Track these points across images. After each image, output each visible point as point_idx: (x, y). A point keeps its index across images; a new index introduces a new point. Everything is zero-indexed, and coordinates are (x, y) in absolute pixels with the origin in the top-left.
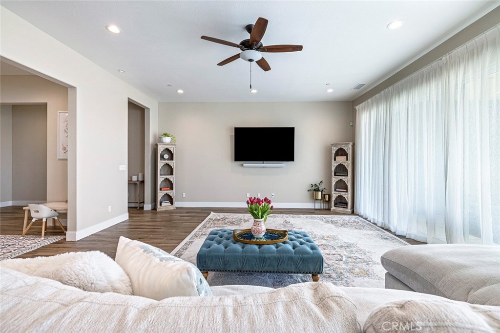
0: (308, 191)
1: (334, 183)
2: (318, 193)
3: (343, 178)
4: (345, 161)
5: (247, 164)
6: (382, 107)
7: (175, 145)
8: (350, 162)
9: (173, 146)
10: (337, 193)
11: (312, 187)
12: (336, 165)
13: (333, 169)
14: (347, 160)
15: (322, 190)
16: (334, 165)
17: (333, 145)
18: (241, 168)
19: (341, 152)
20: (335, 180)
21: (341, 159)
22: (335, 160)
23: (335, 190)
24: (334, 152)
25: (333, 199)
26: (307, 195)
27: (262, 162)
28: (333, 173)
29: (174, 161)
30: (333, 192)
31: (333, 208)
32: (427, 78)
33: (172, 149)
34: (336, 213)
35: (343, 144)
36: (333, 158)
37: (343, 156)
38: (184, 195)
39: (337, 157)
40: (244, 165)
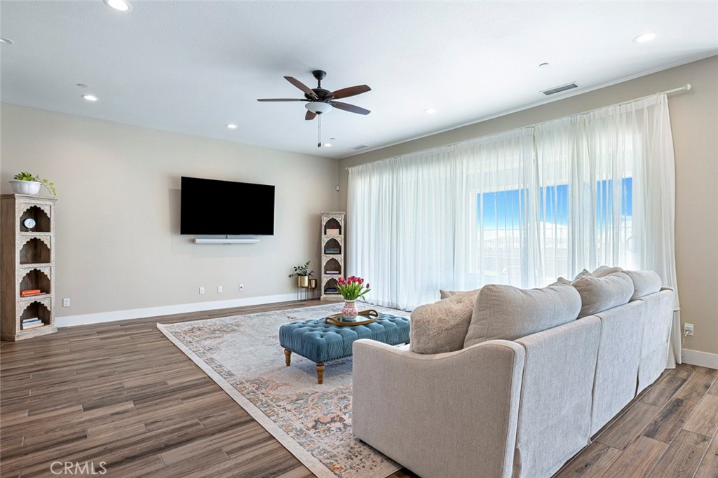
0: (290, 276)
1: (324, 263)
2: (304, 279)
3: (337, 257)
4: (338, 235)
5: (201, 240)
7: (53, 200)
8: (342, 236)
9: (51, 203)
10: (328, 276)
11: (296, 270)
12: (327, 240)
13: (323, 245)
14: (340, 233)
15: (310, 274)
16: (325, 240)
17: (323, 214)
18: (191, 246)
19: (333, 224)
20: (325, 259)
21: (333, 233)
22: (325, 233)
23: (325, 273)
24: (325, 224)
25: (323, 284)
26: (287, 282)
27: (224, 236)
28: (323, 251)
29: (51, 234)
30: (323, 275)
31: (323, 296)
33: (48, 208)
34: (327, 302)
35: (336, 214)
36: (323, 231)
37: (335, 228)
38: (67, 302)
39: (327, 230)
40: (197, 240)
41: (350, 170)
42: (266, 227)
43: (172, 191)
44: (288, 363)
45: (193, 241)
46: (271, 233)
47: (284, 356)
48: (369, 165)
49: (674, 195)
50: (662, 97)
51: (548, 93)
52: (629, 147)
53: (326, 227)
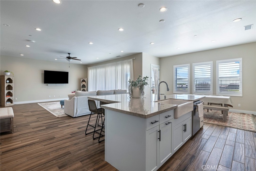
1: (81, 90)
3: (84, 88)
5: (49, 85)
6: (95, 70)
7: (13, 76)
8: (86, 84)
13: (81, 86)
16: (82, 85)
17: (81, 78)
18: (47, 86)
19: (84, 81)
21: (84, 83)
28: (81, 87)
29: (13, 84)
32: (103, 67)
33: (12, 78)
35: (84, 78)
38: (16, 99)
39: (82, 82)
40: (48, 85)
41: (88, 68)
42: (66, 82)
43: (42, 74)
44: (62, 107)
45: (47, 85)
46: (68, 83)
47: (61, 106)
48: (92, 67)
49: (133, 77)
50: (132, 60)
51: (117, 57)
52: (128, 67)
53: (82, 81)
